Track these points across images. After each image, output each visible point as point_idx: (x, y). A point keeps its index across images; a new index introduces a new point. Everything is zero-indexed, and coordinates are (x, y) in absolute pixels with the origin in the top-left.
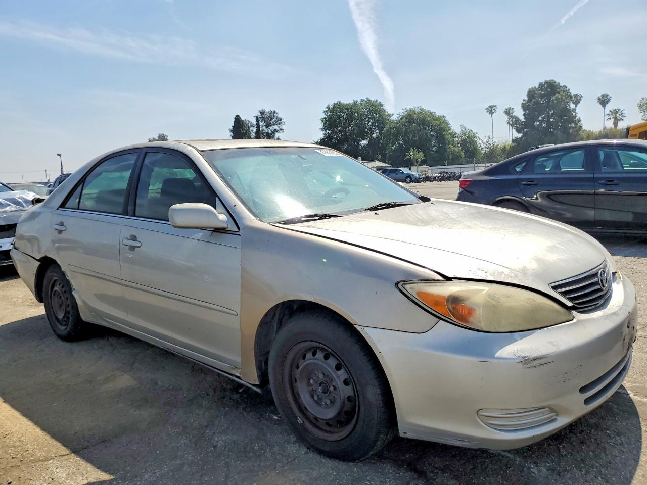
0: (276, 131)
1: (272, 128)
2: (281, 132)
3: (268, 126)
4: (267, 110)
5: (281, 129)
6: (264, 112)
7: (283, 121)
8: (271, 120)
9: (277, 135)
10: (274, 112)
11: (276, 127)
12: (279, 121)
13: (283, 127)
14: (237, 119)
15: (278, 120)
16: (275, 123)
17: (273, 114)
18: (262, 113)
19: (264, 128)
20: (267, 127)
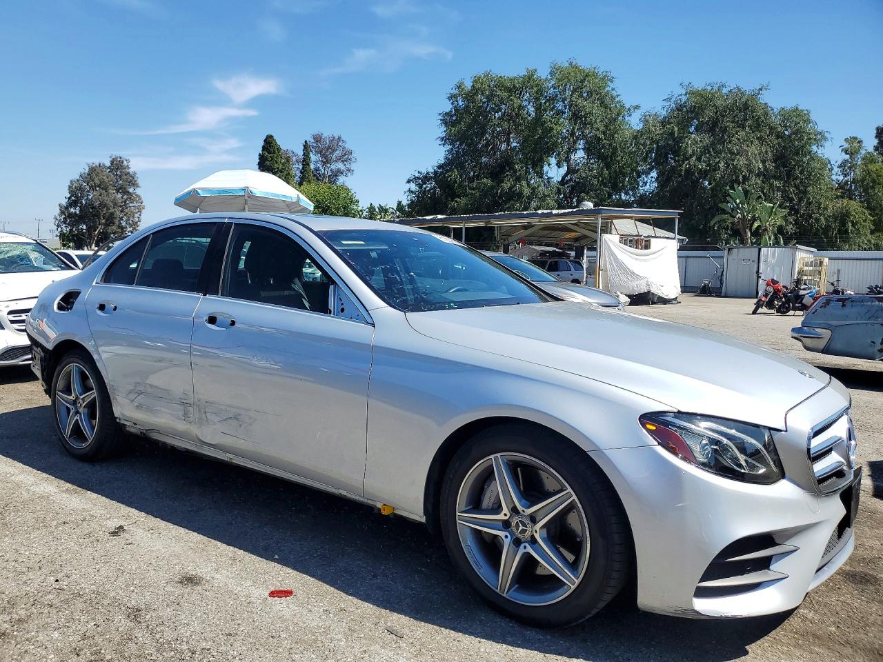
0: (339, 172)
1: (334, 166)
2: (349, 174)
3: (326, 161)
4: (327, 134)
5: (349, 170)
6: (321, 138)
7: (353, 155)
8: (331, 153)
9: (341, 180)
10: (339, 138)
11: (340, 166)
12: (346, 157)
13: (353, 166)
14: (269, 144)
15: (345, 154)
16: (340, 159)
17: (336, 142)
18: (318, 139)
19: (320, 165)
20: (324, 164)
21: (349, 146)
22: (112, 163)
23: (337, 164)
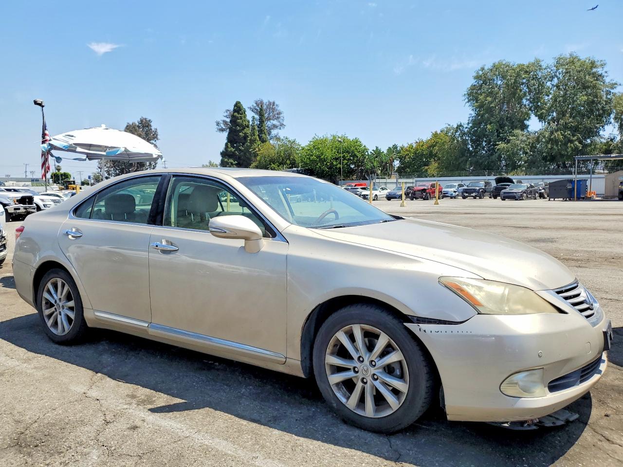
21: (280, 108)
22: (142, 121)
23: (271, 121)
